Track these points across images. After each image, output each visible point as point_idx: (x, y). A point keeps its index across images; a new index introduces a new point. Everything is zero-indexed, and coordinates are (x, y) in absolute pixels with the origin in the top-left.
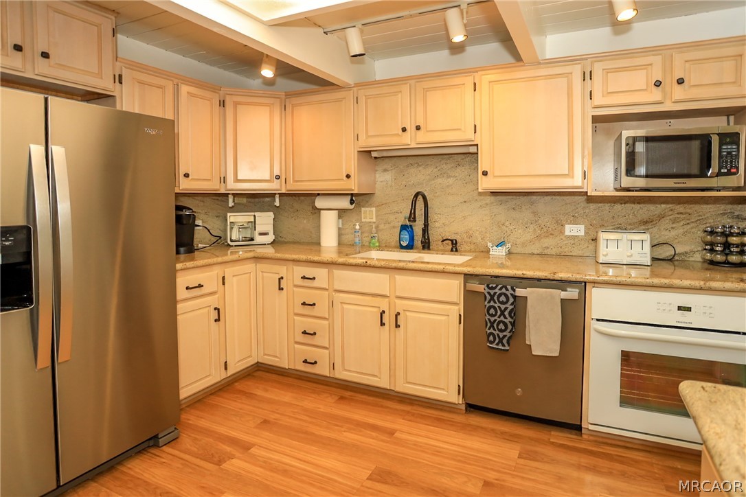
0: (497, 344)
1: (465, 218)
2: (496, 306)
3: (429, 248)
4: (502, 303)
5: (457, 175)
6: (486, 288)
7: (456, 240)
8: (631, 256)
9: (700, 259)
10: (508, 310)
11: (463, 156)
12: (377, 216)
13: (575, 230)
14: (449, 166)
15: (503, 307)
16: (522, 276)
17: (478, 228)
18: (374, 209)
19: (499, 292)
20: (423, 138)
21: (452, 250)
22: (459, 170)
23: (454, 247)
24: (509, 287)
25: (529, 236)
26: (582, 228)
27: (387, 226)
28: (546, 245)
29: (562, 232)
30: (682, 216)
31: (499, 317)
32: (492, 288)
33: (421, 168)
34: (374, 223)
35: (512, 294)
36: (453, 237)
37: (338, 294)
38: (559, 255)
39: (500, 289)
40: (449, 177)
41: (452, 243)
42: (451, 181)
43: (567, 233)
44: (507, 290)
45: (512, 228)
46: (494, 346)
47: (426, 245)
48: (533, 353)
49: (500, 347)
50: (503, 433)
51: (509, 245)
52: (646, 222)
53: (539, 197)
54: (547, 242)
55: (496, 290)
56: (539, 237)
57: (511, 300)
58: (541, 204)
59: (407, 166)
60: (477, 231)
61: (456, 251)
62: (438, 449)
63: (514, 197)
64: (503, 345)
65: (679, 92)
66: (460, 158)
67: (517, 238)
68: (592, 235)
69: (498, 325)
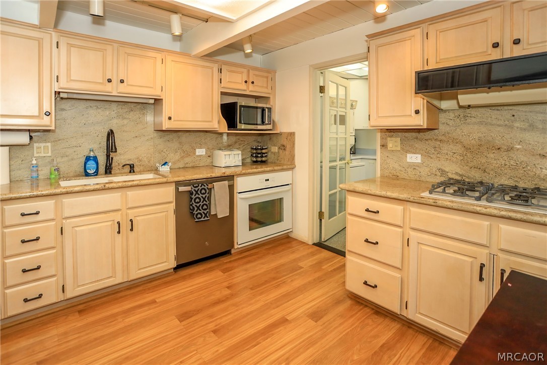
0: (204, 218)
1: (136, 148)
2: (200, 196)
3: (110, 173)
4: (203, 194)
5: (131, 117)
6: (193, 187)
7: (133, 164)
8: (226, 163)
9: (250, 161)
10: (207, 197)
11: (135, 105)
12: (52, 152)
13: (201, 152)
14: (125, 111)
15: (204, 196)
16: (210, 177)
17: (145, 155)
18: (49, 144)
19: (200, 188)
20: (123, 89)
21: (130, 172)
22: (132, 113)
23: (132, 169)
24: (205, 185)
25: (177, 157)
26: (204, 150)
27: (65, 159)
28: (187, 162)
29: (195, 153)
30: (242, 142)
31: (203, 202)
32: (196, 187)
33: (99, 110)
34: (50, 156)
35: (207, 188)
36: (131, 163)
37: (68, 221)
38: (193, 167)
39: (201, 186)
40: (124, 118)
41: (131, 166)
42: (125, 121)
43: (197, 154)
44: (205, 186)
45: (167, 153)
46: (202, 219)
47: (108, 170)
48: (219, 217)
49: (206, 219)
50: (204, 270)
51: (170, 164)
52: (230, 146)
53: (182, 133)
54: (187, 160)
55: (199, 187)
56: (182, 158)
57: (207, 191)
58: (184, 138)
59: (87, 108)
60: (145, 157)
61: (134, 172)
62: (191, 291)
63: (169, 133)
64: (207, 217)
65: (251, 87)
66: (132, 105)
67: (171, 159)
68: (209, 154)
69: (202, 207)
